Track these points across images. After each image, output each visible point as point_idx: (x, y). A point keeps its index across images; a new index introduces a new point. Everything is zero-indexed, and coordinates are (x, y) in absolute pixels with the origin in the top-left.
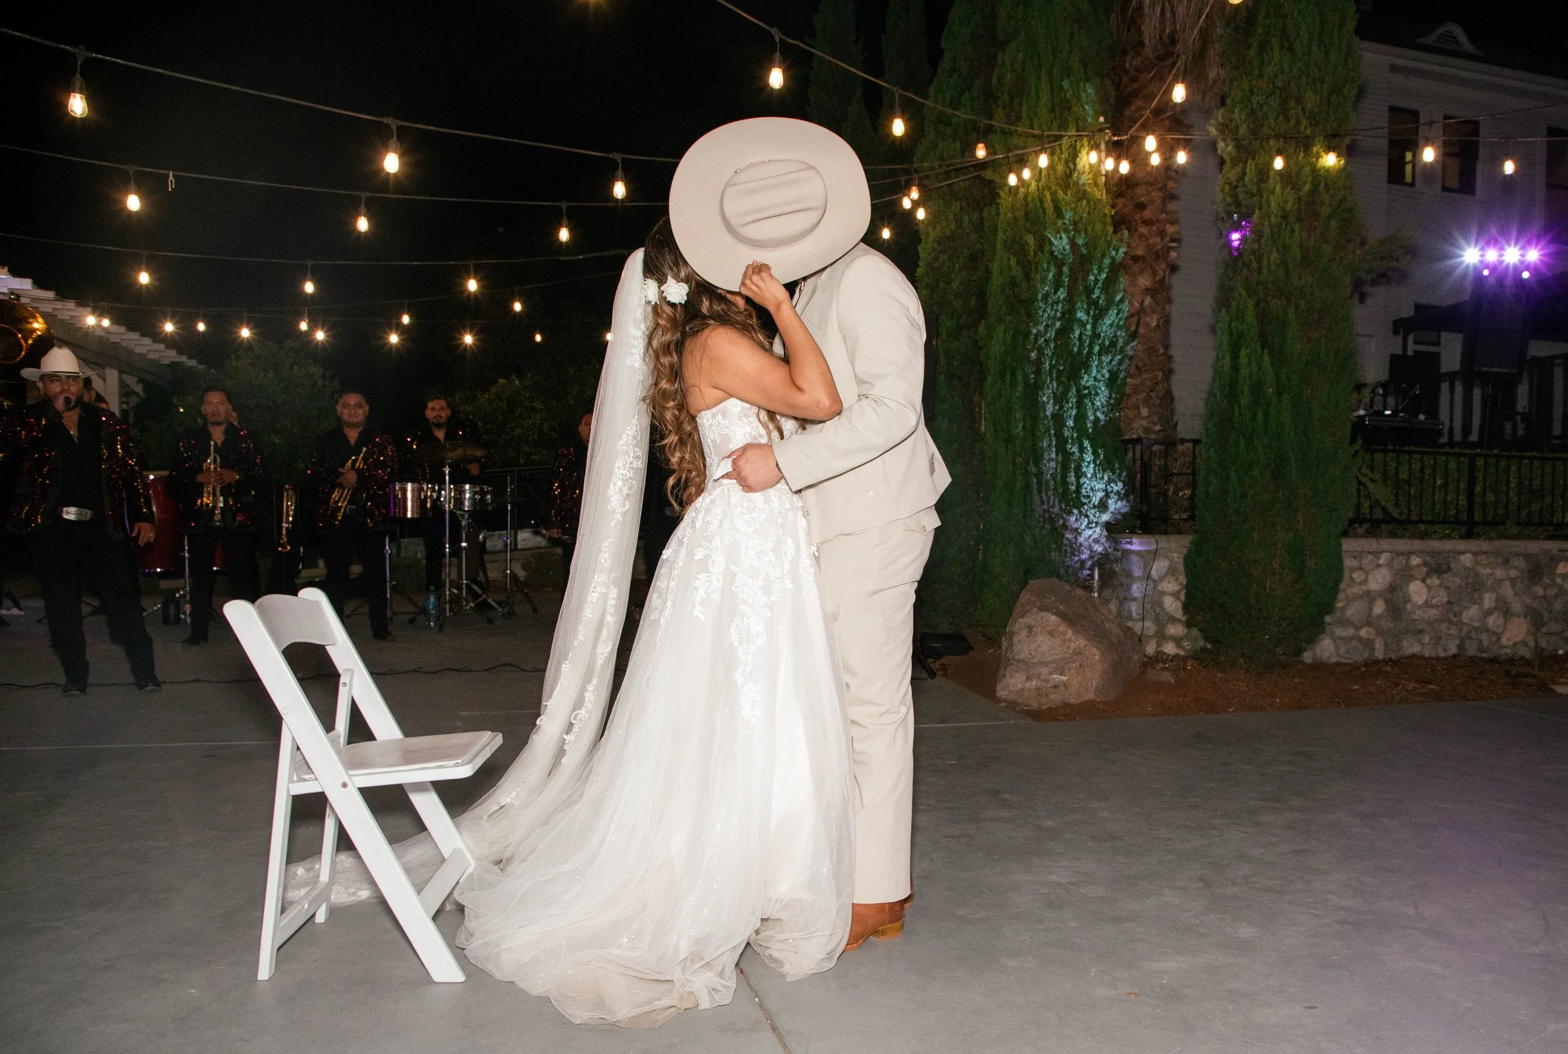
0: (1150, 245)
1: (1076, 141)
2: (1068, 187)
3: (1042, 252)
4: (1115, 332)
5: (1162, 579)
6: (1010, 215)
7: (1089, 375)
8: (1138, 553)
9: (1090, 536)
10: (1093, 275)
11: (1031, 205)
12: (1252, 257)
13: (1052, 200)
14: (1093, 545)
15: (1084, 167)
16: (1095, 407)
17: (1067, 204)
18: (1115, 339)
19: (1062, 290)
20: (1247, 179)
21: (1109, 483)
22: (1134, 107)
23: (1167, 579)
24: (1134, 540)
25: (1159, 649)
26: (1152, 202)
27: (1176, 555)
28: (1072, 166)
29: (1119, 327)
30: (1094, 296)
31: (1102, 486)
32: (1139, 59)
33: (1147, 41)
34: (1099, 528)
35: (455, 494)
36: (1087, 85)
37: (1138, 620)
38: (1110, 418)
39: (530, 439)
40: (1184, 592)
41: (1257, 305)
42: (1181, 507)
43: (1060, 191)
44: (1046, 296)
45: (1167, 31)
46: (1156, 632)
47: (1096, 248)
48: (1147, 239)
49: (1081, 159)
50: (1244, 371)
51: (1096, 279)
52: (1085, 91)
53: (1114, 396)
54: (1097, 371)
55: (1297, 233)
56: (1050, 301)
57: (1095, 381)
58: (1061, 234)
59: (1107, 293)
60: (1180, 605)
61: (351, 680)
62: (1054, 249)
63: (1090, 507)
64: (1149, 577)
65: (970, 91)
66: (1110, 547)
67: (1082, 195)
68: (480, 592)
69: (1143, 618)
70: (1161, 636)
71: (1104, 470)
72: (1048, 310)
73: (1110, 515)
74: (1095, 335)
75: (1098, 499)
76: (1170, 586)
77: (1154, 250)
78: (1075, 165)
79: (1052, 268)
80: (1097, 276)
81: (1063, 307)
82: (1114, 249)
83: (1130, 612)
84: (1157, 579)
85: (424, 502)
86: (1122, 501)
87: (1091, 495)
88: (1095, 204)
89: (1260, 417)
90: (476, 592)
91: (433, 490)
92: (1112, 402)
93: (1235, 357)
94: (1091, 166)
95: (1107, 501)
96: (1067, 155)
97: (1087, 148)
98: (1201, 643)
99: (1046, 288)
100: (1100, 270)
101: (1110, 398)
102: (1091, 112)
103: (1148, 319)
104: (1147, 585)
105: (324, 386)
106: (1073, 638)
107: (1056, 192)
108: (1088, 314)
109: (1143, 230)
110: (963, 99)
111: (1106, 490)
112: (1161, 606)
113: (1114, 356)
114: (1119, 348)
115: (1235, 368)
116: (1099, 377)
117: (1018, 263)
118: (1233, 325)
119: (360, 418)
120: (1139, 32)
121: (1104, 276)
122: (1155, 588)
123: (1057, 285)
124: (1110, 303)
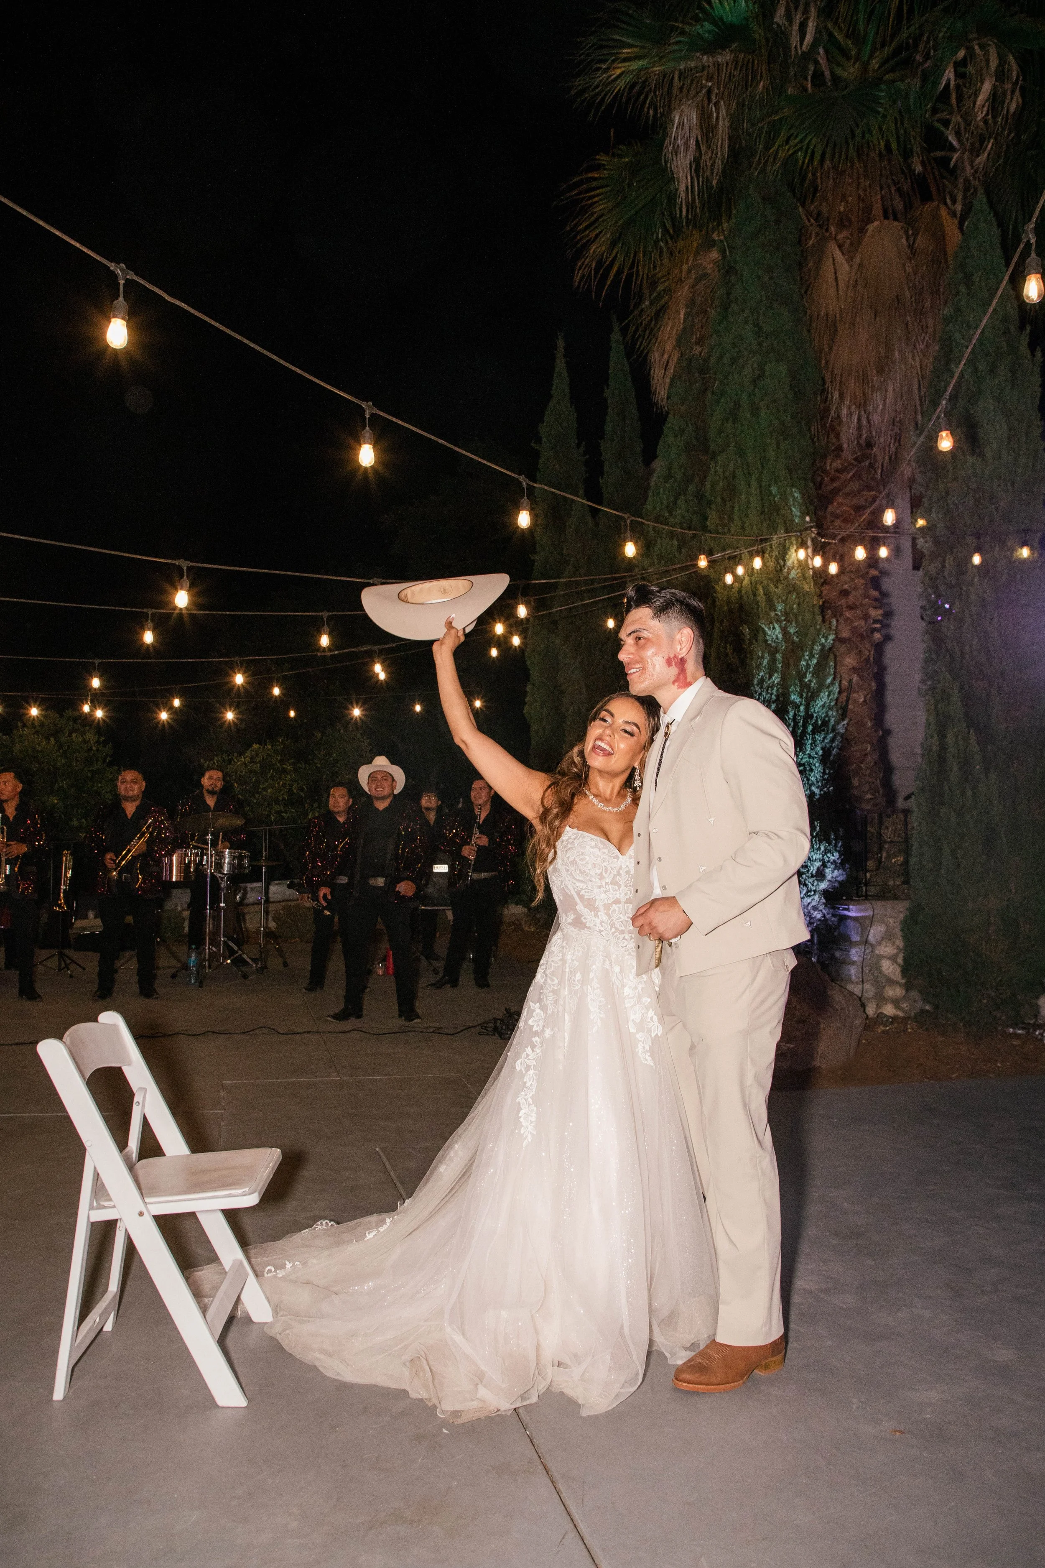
0: (856, 627)
1: (785, 540)
2: (778, 580)
3: (756, 641)
4: (827, 712)
5: (879, 943)
6: (726, 608)
7: (804, 753)
8: (856, 919)
9: (809, 904)
10: (805, 660)
11: (744, 598)
12: (955, 644)
13: (765, 594)
14: (812, 912)
15: (793, 563)
16: (810, 782)
17: (779, 597)
18: (827, 719)
19: (776, 675)
20: (946, 573)
21: (826, 852)
22: (835, 504)
23: (884, 943)
24: (851, 907)
25: (879, 1011)
26: (856, 589)
27: (891, 920)
28: (782, 563)
29: (831, 708)
30: (806, 680)
31: (819, 856)
32: (839, 461)
33: (845, 446)
34: (817, 896)
35: (216, 859)
36: (794, 490)
37: (857, 983)
38: (824, 791)
39: (281, 798)
40: (901, 955)
41: (961, 688)
42: (895, 872)
43: (771, 585)
44: (762, 681)
45: (864, 436)
46: (876, 994)
47: (806, 635)
48: (852, 622)
49: (790, 556)
50: (951, 750)
51: (808, 664)
52: (792, 494)
53: (827, 771)
54: (811, 749)
55: (996, 620)
56: (765, 685)
57: (809, 758)
58: (773, 625)
59: (818, 677)
60: (898, 969)
61: (144, 1101)
62: (768, 638)
63: (808, 876)
64: (866, 942)
65: (685, 494)
66: (828, 914)
67: (792, 588)
68: (236, 948)
69: (863, 981)
70: (881, 999)
71: (821, 842)
72: (764, 693)
73: (828, 883)
74: (808, 716)
75: (815, 868)
76: (887, 949)
77: (859, 632)
78: (785, 561)
79: (766, 655)
80: (808, 661)
81: (777, 691)
82: (823, 636)
83: (849, 976)
84: (874, 943)
85: (188, 866)
86: (838, 870)
87: (809, 864)
88: (802, 596)
89: (969, 793)
90: (232, 949)
91: (196, 855)
92: (826, 777)
93: (942, 736)
94: (799, 562)
95: (823, 870)
96: (777, 553)
97: (795, 546)
98: (919, 1005)
99: (762, 674)
100: (811, 656)
101: (824, 773)
102: (798, 514)
103: (855, 695)
104: (865, 950)
105: (98, 750)
106: (798, 1007)
107: (768, 585)
108: (801, 697)
109: (848, 614)
110: (679, 502)
111: (823, 860)
112: (879, 970)
113: (827, 734)
114: (830, 727)
115: (943, 747)
116: (813, 754)
117: (734, 650)
118: (939, 706)
119: (136, 792)
120: (838, 437)
121: (815, 661)
122: (872, 952)
123: (771, 670)
124: (821, 685)
